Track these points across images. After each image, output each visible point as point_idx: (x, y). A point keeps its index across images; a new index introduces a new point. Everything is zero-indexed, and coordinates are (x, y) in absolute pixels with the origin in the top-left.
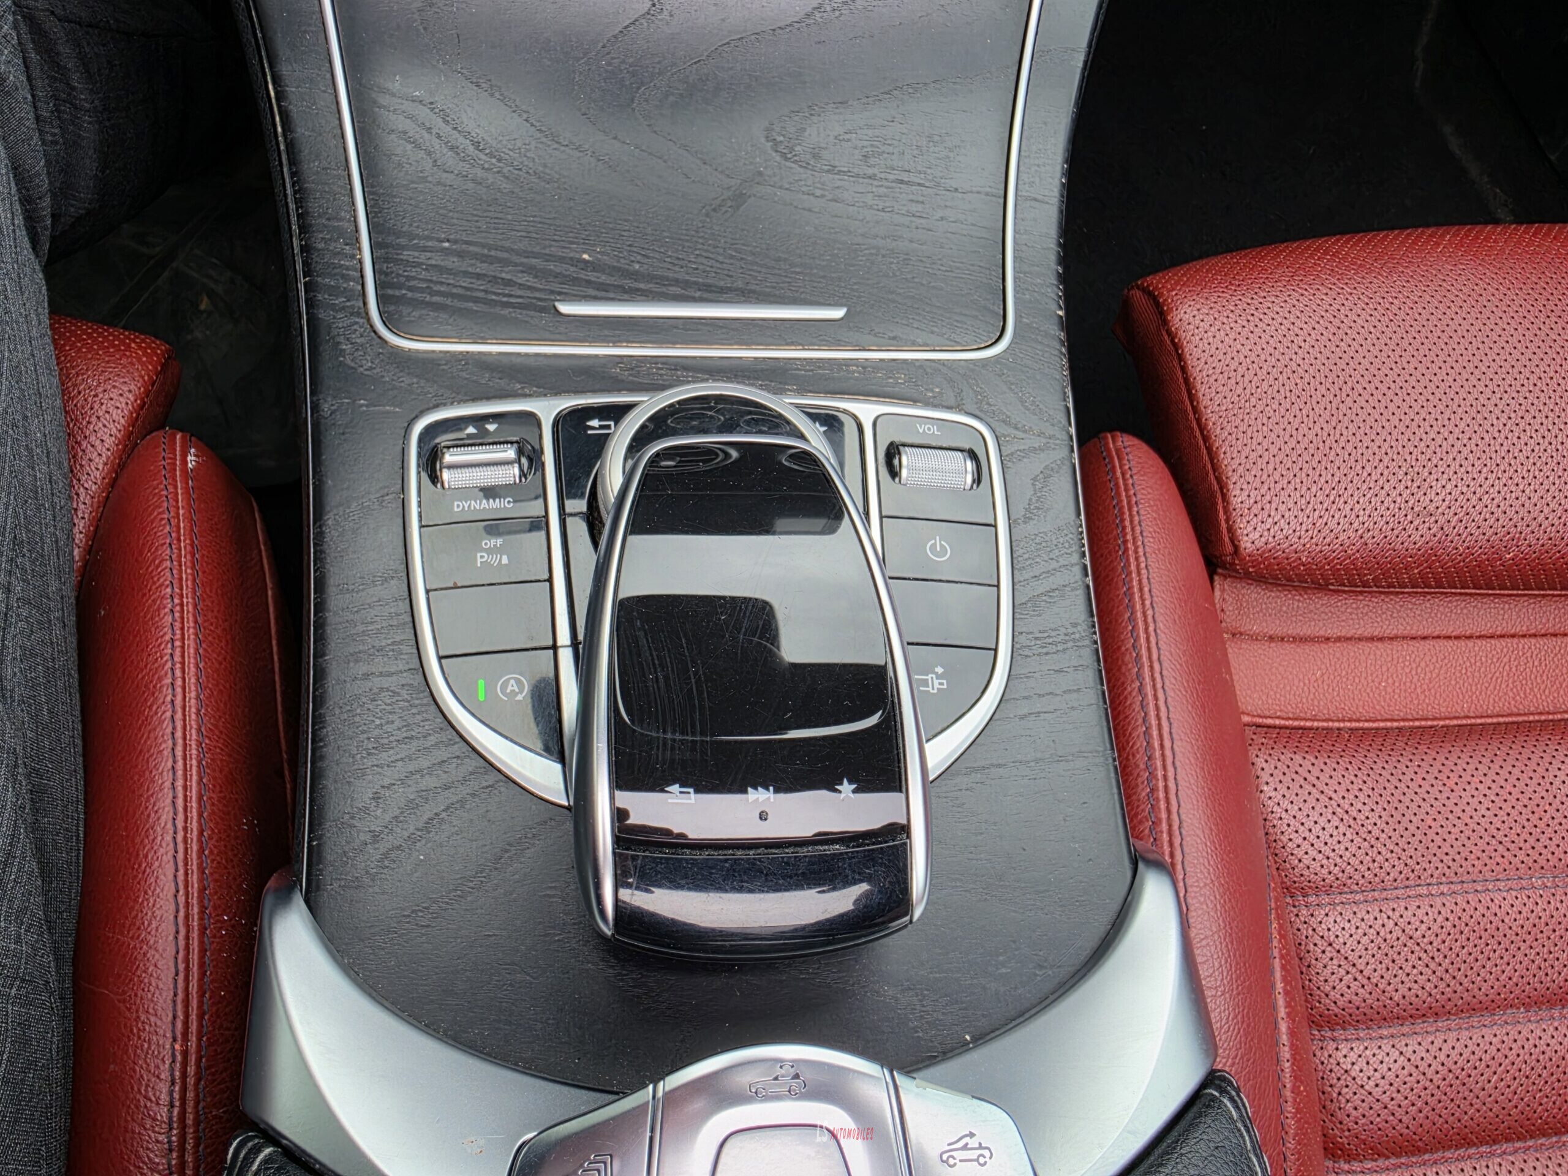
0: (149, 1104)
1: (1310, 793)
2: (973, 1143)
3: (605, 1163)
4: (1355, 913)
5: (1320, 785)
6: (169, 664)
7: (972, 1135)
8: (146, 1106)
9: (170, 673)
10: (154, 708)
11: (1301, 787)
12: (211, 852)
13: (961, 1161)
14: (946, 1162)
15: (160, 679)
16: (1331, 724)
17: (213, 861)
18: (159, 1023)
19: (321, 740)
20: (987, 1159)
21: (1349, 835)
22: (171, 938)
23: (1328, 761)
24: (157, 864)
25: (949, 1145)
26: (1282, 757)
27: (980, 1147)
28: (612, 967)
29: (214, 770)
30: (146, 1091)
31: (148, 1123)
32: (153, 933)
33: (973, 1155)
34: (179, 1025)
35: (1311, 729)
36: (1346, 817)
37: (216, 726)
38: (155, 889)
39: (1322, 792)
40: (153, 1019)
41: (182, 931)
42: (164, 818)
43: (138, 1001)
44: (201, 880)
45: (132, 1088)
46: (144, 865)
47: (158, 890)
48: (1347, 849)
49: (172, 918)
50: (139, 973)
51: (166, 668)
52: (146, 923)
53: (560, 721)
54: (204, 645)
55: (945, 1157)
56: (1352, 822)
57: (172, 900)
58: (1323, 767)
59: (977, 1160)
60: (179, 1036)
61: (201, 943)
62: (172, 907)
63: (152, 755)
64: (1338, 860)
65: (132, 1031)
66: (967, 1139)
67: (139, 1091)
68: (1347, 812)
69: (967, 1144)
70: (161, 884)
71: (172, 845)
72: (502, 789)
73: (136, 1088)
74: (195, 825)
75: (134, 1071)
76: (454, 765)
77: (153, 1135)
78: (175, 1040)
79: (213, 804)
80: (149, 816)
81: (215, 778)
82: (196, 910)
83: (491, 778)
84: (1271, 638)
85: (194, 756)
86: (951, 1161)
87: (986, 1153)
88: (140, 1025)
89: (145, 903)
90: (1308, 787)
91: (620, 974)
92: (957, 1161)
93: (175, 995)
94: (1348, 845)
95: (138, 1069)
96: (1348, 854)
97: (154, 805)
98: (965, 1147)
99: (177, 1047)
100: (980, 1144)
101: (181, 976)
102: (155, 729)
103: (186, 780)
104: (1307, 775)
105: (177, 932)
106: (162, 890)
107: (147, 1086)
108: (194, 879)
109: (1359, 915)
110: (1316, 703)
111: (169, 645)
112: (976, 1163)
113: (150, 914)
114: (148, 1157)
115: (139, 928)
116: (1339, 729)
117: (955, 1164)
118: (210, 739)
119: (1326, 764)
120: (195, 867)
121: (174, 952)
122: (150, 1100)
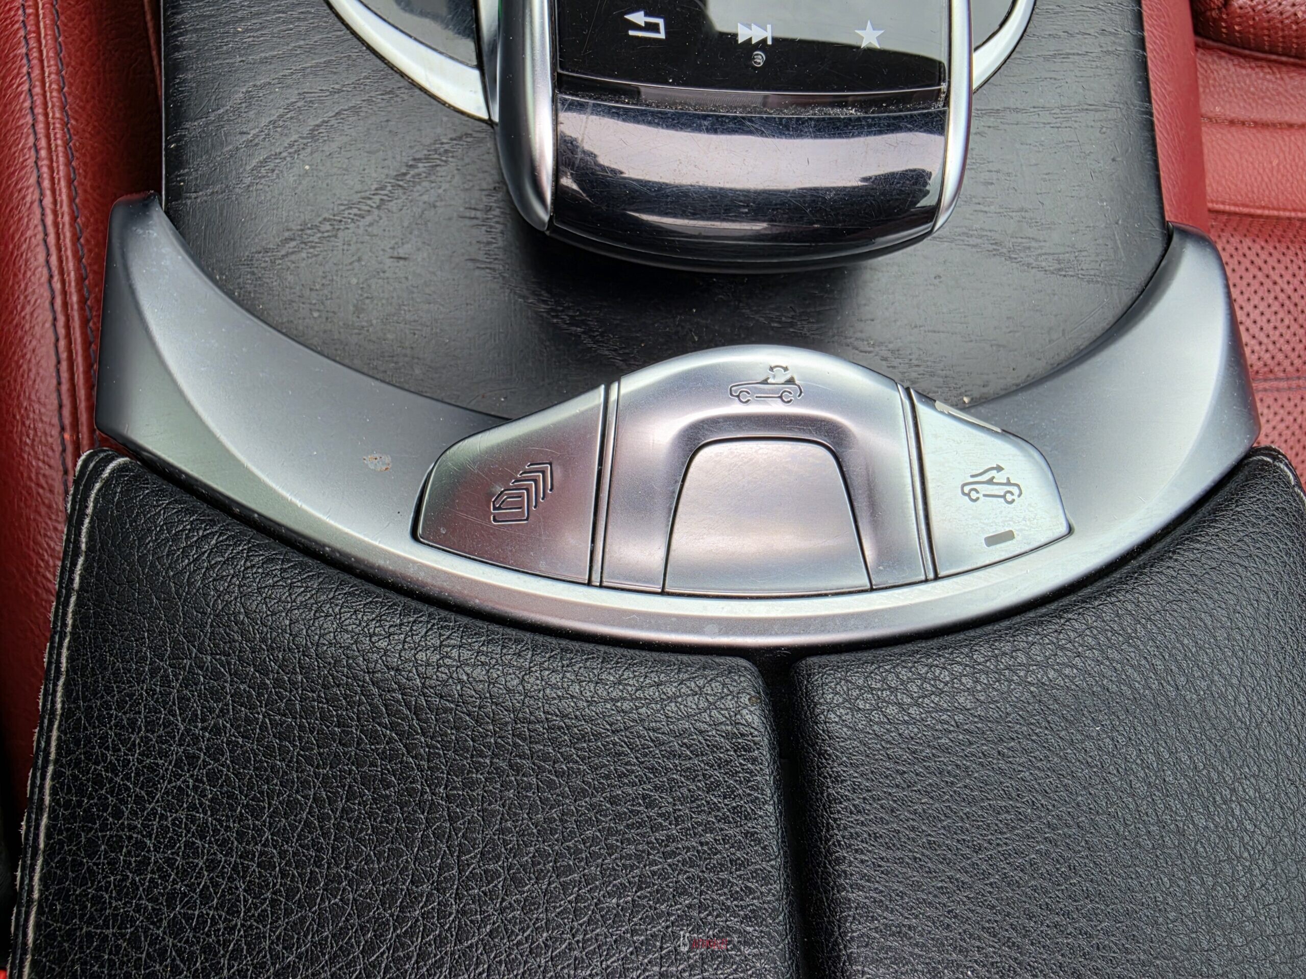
0: (41, 491)
1: (1254, 277)
2: (1000, 477)
3: (543, 472)
4: (1276, 400)
5: (1267, 269)
6: (22, 33)
7: (999, 469)
8: (38, 493)
9: (23, 43)
10: (8, 79)
11: (1247, 270)
12: (87, 241)
13: (985, 495)
14: (968, 495)
15: (13, 48)
16: (1282, 213)
17: (90, 251)
18: (43, 410)
19: (174, 28)
20: (1015, 497)
21: (1286, 322)
22: (48, 325)
23: (1278, 245)
24: (25, 246)
25: (972, 476)
26: (1232, 240)
27: (1009, 483)
28: (545, 302)
29: (84, 155)
30: (37, 478)
31: (43, 510)
32: (28, 317)
33: (1001, 490)
34: (66, 412)
35: (1261, 216)
36: (1287, 302)
37: (83, 108)
38: (25, 272)
39: (1268, 276)
40: (36, 406)
41: (61, 320)
42: (28, 199)
43: (18, 387)
44: (78, 269)
45: (22, 474)
46: (11, 247)
47: (29, 274)
48: (1281, 335)
49: (47, 304)
50: (16, 358)
51: (19, 35)
52: (19, 308)
53: (477, 19)
54: (62, 18)
55: (966, 489)
56: (1292, 308)
57: (46, 286)
58: (1272, 251)
59: (1004, 497)
60: (68, 427)
61: (84, 334)
62: (47, 294)
63: (10, 130)
64: (1271, 347)
65: (14, 416)
66: (994, 473)
67: (30, 478)
68: (1289, 297)
69: (993, 478)
70: (32, 266)
71: (40, 228)
72: (405, 97)
73: (25, 475)
74: (65, 208)
75: (23, 459)
76: (344, 66)
77: (49, 522)
78: (63, 429)
79: (85, 191)
80: (12, 194)
81: (85, 164)
82: (75, 298)
83: (394, 82)
84: (1232, 123)
85: (58, 136)
86: (974, 495)
87: (1015, 490)
88: (22, 411)
89: (16, 287)
90: (1253, 270)
91: (552, 310)
92: (980, 495)
93: (59, 383)
94: (1284, 331)
95: (26, 456)
96: (1282, 340)
97: (16, 184)
98: (990, 482)
99: (67, 436)
100: (1008, 479)
101: (64, 365)
102: (10, 103)
103: (51, 160)
104: (1255, 259)
105: (55, 319)
106: (34, 274)
107: (37, 474)
108: (71, 265)
109: (1280, 402)
110: (1267, 192)
111: (20, 12)
112: (1002, 500)
113: (22, 297)
114: (47, 544)
115: (12, 312)
116: (1289, 219)
117: (978, 499)
118: (76, 120)
119: (1275, 248)
120: (69, 253)
121: (53, 340)
122: (43, 488)
